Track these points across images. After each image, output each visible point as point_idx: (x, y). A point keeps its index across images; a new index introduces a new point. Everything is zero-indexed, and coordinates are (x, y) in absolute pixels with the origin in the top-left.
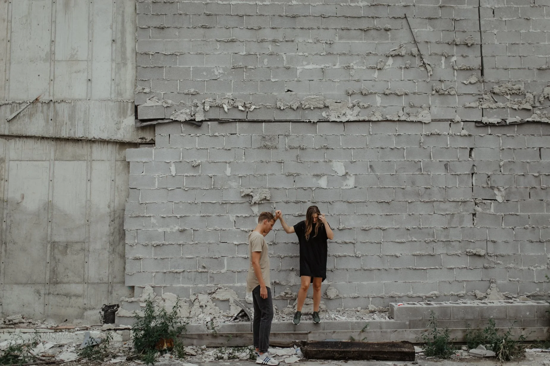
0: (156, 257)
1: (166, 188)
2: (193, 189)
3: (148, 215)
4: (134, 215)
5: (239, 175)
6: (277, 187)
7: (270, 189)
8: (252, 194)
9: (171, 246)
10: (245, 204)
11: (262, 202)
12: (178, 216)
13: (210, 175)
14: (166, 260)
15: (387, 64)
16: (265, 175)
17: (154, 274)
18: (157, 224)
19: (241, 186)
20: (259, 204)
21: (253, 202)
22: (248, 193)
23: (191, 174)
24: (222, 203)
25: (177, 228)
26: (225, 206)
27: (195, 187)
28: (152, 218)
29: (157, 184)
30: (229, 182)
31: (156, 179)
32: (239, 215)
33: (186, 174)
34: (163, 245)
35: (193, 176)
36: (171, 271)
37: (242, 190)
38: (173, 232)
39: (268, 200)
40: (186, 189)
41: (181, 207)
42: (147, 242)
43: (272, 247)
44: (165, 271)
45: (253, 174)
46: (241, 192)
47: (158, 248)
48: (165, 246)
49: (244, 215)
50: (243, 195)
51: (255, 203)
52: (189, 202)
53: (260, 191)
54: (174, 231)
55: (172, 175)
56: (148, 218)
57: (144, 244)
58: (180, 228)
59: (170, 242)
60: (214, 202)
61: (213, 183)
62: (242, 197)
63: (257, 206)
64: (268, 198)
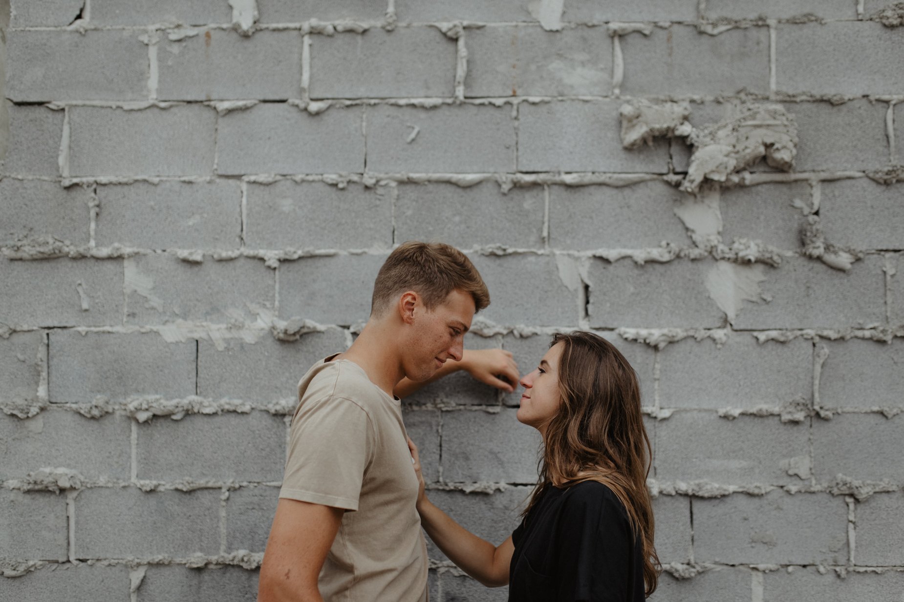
0: (148, 484)
1: (205, 104)
2: (354, 105)
3: (104, 252)
4: (28, 251)
5: (614, 26)
6: (829, 92)
7: (789, 101)
8: (685, 129)
9: (233, 420)
10: (641, 192)
11: (748, 178)
12: (272, 255)
13: (444, 26)
14: (205, 499)
16: (761, 23)
17: (136, 577)
18: (155, 301)
19: (623, 86)
20: (725, 189)
21: (696, 173)
22: (660, 125)
23: (342, 23)
24: (517, 186)
25: (265, 321)
26: (528, 201)
27: (362, 92)
28: (130, 269)
29: (153, 82)
30: (555, 65)
31: (153, 52)
32: (612, 254)
33: (314, 22)
34: (188, 413)
35: (350, 31)
36: (228, 558)
37: (627, 110)
38: (242, 346)
39: (782, 168)
40: (314, 107)
41: (286, 205)
42: (99, 399)
43: (801, 435)
44: (197, 558)
45: (689, 17)
46: (623, 122)
47: (161, 432)
48: (199, 422)
49: (640, 255)
50: (634, 135)
51: (707, 182)
52: (331, 177)
53: (731, 112)
54: (249, 338)
55: (236, 28)
56: (110, 266)
57: (84, 408)
58: (282, 325)
59: (225, 402)
60: (471, 177)
61: (461, 72)
62: (630, 149)
63: (714, 201)
64: (783, 156)
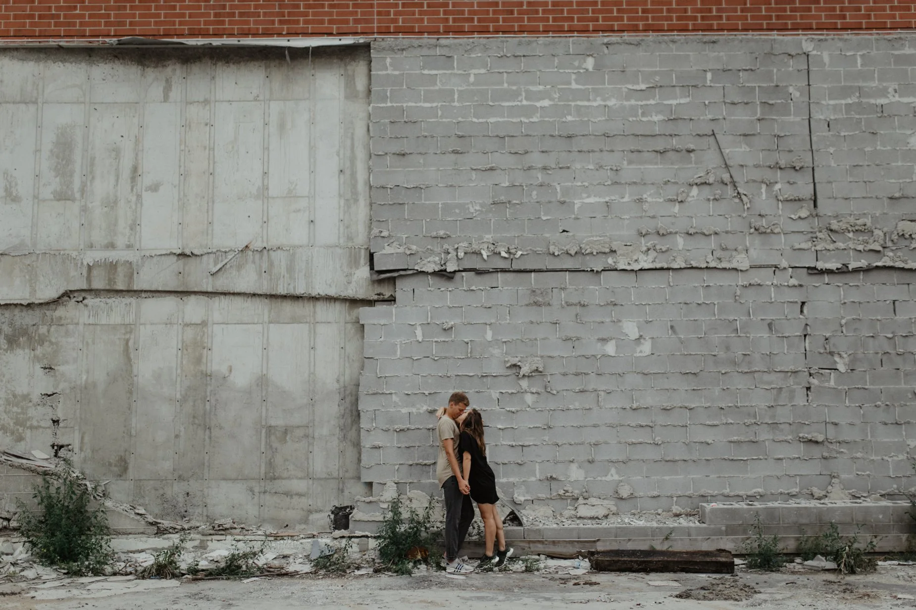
0: (399, 445)
1: (411, 358)
2: (446, 358)
3: (388, 392)
4: (371, 392)
5: (503, 340)
6: (551, 354)
7: (542, 357)
8: (519, 364)
9: (418, 431)
10: (510, 377)
11: (533, 374)
12: (427, 393)
13: (466, 340)
14: (412, 449)
15: (691, 195)
16: (536, 339)
17: (396, 467)
18: (400, 404)
19: (506, 354)
20: (529, 376)
21: (521, 373)
22: (514, 363)
23: (443, 339)
24: (482, 376)
25: (425, 408)
26: (485, 380)
27: (447, 355)
28: (394, 396)
29: (399, 353)
30: (490, 349)
31: (398, 346)
32: (504, 391)
33: (436, 339)
34: (408, 429)
35: (444, 341)
36: (418, 462)
37: (506, 359)
38: (420, 413)
39: (541, 372)
40: (436, 358)
41: (430, 381)
42: (387, 426)
43: (547, 431)
44: (411, 463)
45: (520, 338)
46: (505, 362)
47: (402, 434)
48: (410, 431)
49: (510, 391)
50: (508, 365)
51: (524, 376)
52: (440, 374)
53: (530, 359)
54: (421, 411)
55: (418, 341)
56: (389, 396)
57: (384, 428)
58: (430, 409)
59: (417, 426)
60: (471, 374)
61: (469, 351)
62: (507, 368)
63: (526, 379)
64: (540, 370)
